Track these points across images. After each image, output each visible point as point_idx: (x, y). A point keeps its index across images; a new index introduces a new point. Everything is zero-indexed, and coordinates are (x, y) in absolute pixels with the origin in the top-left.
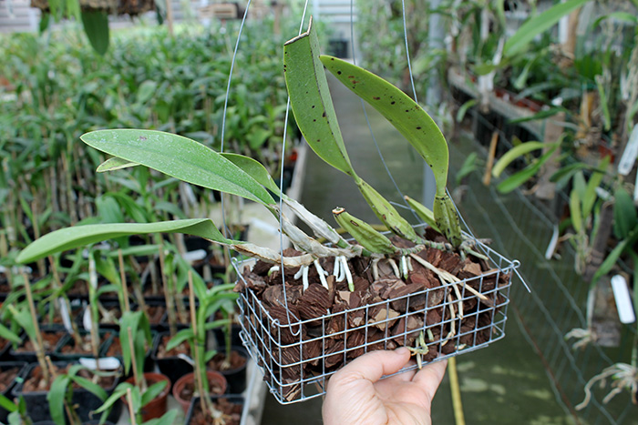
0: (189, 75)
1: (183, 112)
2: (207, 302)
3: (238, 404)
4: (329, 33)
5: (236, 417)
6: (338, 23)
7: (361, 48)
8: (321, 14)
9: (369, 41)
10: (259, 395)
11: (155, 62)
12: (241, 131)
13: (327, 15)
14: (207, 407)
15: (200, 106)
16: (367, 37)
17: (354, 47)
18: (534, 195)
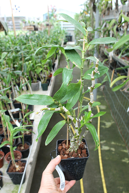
0: (19, 49)
1: (16, 62)
2: (13, 132)
3: (24, 162)
4: (66, 34)
5: (23, 167)
6: (69, 30)
7: (76, 39)
8: (63, 28)
9: (78, 37)
10: (33, 157)
11: (8, 45)
12: (34, 68)
13: (66, 28)
14: (14, 164)
15: (21, 60)
16: (77, 35)
17: (73, 38)
18: (124, 91)
